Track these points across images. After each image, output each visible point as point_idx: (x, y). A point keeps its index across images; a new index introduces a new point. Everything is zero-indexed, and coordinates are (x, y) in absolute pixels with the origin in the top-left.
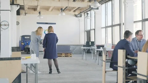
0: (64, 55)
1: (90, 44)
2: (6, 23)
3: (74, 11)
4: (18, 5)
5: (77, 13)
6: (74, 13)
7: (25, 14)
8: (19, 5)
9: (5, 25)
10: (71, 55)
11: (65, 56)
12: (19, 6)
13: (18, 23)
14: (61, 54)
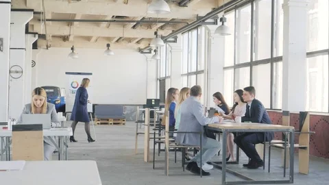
0: (112, 122)
1: (153, 103)
2: (19, 69)
3: (138, 42)
4: (35, 34)
5: (142, 46)
6: (137, 46)
7: (47, 47)
8: (37, 33)
9: (17, 72)
10: (123, 122)
11: (114, 124)
12: (37, 36)
13: (34, 64)
14: (108, 120)
